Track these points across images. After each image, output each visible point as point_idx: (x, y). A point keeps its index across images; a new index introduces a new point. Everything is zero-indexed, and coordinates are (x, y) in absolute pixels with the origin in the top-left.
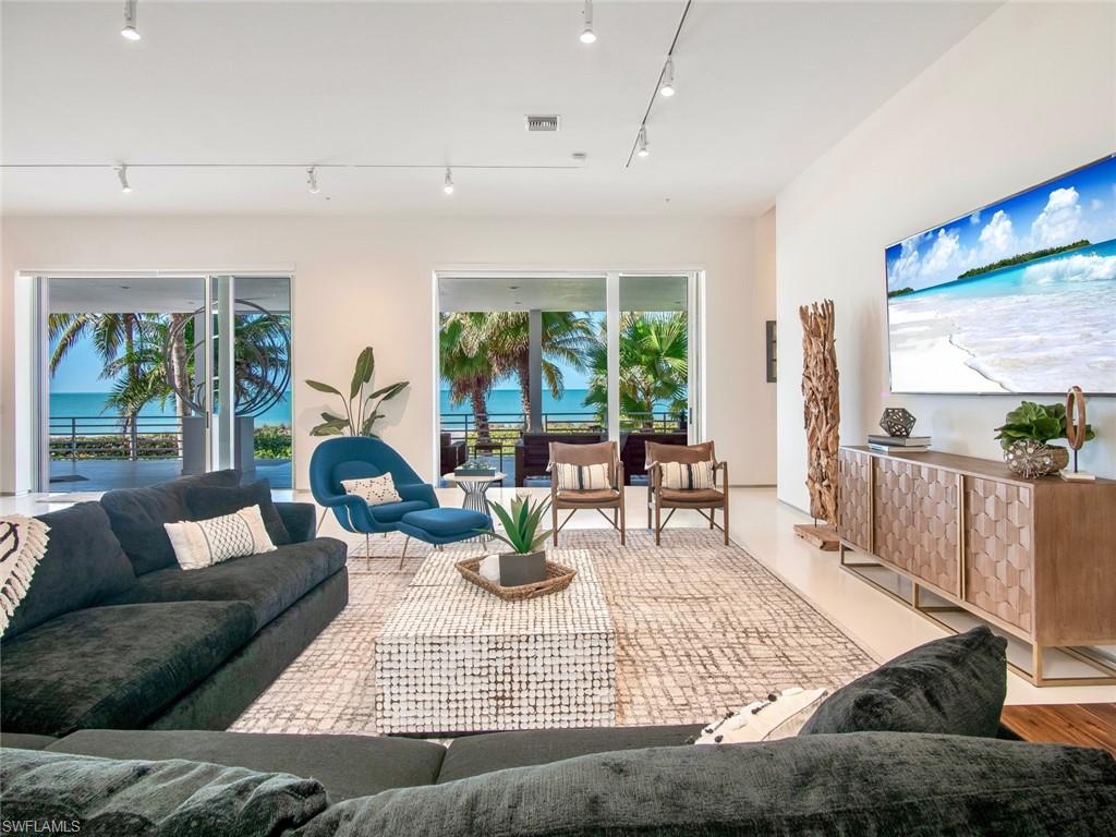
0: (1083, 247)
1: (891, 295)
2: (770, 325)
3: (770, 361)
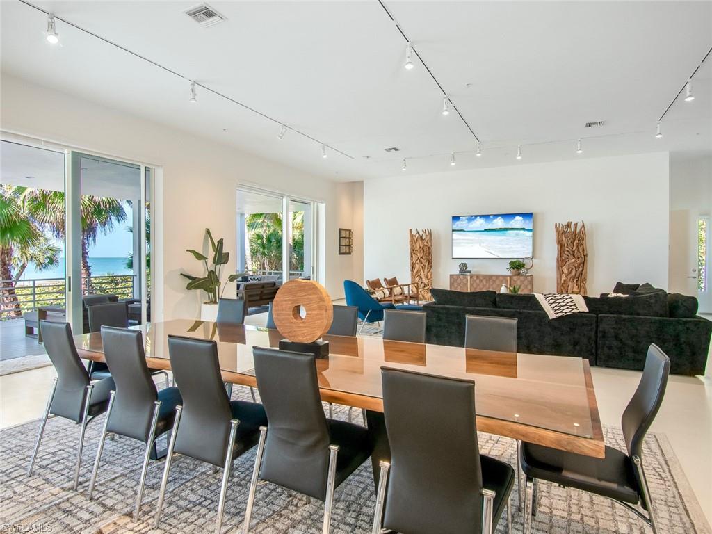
0: (524, 229)
1: (453, 231)
2: (340, 230)
3: (340, 245)
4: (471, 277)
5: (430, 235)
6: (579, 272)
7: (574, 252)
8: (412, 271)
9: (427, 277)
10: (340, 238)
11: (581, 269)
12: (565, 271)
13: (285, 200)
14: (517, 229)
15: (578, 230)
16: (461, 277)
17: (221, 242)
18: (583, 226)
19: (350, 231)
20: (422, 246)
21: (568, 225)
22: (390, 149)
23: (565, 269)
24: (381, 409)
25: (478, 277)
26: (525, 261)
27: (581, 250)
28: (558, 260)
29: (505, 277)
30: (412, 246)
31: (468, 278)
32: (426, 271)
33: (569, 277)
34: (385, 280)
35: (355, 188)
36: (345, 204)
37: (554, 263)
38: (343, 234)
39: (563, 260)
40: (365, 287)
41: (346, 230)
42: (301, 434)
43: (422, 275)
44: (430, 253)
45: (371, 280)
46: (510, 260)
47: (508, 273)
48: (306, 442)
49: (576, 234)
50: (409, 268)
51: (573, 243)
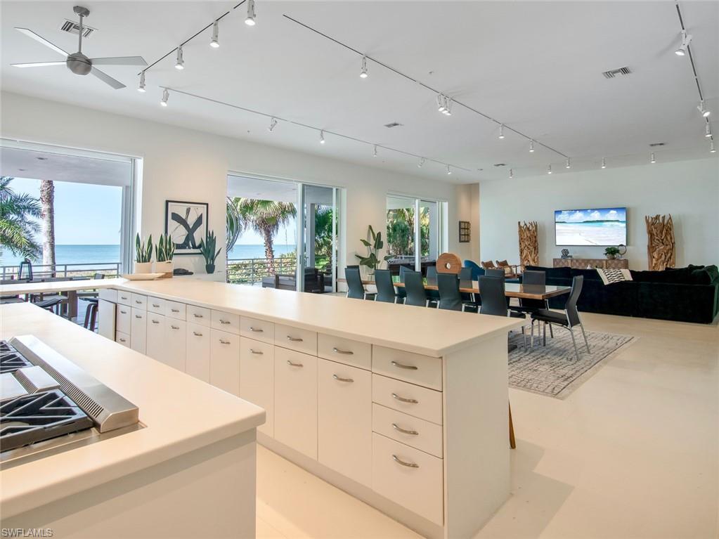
0: (618, 221)
1: (556, 223)
2: (460, 222)
3: (460, 235)
4: (572, 261)
5: (536, 226)
6: (667, 257)
7: (663, 240)
8: (521, 255)
9: (534, 260)
10: (460, 228)
11: (669, 255)
12: (656, 256)
13: (417, 201)
14: (612, 221)
15: (666, 222)
16: (563, 261)
17: (379, 234)
18: (670, 218)
19: (468, 223)
20: (529, 235)
21: (657, 217)
22: (498, 165)
23: (655, 255)
24: (479, 292)
25: (577, 260)
26: (620, 248)
27: (669, 238)
28: (648, 246)
29: (601, 261)
30: (520, 235)
31: (569, 261)
32: (533, 255)
33: (659, 261)
34: (497, 262)
35: (472, 189)
36: (464, 202)
37: (645, 250)
38: (463, 226)
39: (653, 247)
40: (481, 266)
41: (465, 222)
42: (453, 300)
43: (530, 258)
44: (536, 241)
45: (485, 262)
46: (606, 248)
47: (605, 257)
48: (454, 303)
49: (664, 226)
50: (519, 253)
51: (661, 232)
